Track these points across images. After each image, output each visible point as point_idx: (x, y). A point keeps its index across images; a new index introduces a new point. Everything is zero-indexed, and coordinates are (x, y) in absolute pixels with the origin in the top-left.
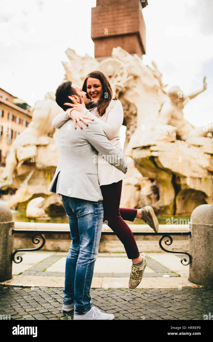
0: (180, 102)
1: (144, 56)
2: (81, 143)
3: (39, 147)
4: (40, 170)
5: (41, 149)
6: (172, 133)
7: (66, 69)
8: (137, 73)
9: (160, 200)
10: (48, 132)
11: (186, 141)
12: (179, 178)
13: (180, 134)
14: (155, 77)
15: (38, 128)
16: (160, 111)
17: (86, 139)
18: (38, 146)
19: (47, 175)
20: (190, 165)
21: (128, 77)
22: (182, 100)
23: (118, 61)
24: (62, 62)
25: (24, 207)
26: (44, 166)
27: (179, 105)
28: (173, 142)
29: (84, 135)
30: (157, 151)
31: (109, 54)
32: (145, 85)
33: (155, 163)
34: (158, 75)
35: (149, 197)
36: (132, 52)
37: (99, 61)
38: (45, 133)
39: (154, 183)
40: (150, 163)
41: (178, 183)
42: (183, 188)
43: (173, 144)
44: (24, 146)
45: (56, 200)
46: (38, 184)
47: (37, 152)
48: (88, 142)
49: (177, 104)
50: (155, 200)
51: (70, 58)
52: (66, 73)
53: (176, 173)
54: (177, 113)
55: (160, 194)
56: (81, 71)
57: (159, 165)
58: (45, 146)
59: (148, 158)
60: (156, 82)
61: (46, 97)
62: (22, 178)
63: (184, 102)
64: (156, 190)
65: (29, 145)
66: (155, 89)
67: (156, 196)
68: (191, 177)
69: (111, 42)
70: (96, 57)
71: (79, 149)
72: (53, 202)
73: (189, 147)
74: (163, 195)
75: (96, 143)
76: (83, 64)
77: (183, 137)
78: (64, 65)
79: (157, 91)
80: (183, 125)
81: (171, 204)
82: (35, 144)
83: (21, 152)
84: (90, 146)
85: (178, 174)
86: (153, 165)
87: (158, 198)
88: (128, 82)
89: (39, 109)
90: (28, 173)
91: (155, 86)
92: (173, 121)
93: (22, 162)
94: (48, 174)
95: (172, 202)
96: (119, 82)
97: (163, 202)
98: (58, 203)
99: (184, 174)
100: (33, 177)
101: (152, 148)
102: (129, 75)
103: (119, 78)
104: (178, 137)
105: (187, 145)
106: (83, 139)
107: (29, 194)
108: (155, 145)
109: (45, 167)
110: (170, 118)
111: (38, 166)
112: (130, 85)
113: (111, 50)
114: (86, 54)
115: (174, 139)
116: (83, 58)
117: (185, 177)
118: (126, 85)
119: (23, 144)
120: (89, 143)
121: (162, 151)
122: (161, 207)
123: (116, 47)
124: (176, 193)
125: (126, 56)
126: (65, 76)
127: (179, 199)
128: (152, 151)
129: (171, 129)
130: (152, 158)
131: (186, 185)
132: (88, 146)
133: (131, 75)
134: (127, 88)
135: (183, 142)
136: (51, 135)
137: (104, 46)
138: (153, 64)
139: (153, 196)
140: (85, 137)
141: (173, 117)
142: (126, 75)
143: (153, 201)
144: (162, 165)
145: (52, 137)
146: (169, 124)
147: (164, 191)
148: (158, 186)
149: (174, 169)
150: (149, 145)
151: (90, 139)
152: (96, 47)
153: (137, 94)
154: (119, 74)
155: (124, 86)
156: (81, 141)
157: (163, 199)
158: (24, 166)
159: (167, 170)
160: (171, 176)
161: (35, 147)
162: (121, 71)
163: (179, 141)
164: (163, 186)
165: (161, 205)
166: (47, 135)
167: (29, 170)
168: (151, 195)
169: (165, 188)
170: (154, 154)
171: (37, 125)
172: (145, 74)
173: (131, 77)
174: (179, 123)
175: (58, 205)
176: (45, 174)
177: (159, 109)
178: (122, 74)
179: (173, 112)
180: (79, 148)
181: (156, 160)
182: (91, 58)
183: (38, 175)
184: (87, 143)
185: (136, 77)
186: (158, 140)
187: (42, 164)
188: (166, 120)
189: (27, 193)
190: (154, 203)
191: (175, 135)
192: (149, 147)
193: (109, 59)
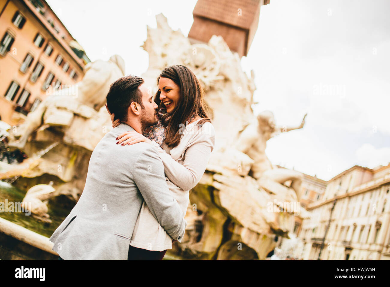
0: (268, 131)
1: (244, 57)
2: (122, 183)
3: (76, 117)
4: (66, 145)
5: (78, 121)
6: (246, 165)
7: (149, 35)
8: (230, 76)
9: (200, 243)
10: (96, 102)
11: (258, 181)
12: (234, 224)
13: (254, 169)
14: (249, 88)
15: (86, 93)
16: (241, 132)
17: (132, 178)
18: (76, 115)
19: (71, 155)
20: (252, 213)
21: (218, 75)
22: (272, 130)
23: (213, 51)
24: (147, 26)
25: (25, 184)
26: (73, 142)
27: (266, 134)
28: (243, 176)
29: (131, 172)
30: (220, 183)
31: (205, 40)
32: (233, 94)
33: (212, 196)
34: (252, 88)
35: (188, 232)
36: (234, 49)
37: (192, 44)
38: (92, 102)
39: (201, 218)
40: (206, 193)
41: (230, 229)
42: (234, 238)
43: (241, 179)
44: (58, 108)
45: (70, 191)
46: (56, 162)
47: (72, 122)
48: (135, 184)
49: (263, 132)
50: (194, 239)
51: (159, 26)
52: (147, 41)
53: (233, 217)
54: (259, 144)
55: (204, 235)
56: (166, 45)
57: (216, 201)
58: (85, 118)
59: (206, 187)
60: (248, 96)
61: (111, 59)
62: (38, 145)
63: (273, 134)
64: (199, 227)
65: (65, 109)
66: (243, 103)
67: (197, 234)
68: (249, 229)
69: (214, 27)
70: (190, 36)
71: (117, 192)
72: (65, 192)
73: (259, 190)
74: (206, 237)
75: (147, 190)
76: (171, 38)
77: (257, 175)
78: (148, 30)
79: (245, 106)
80: (262, 161)
81: (212, 252)
82: (73, 111)
83: (51, 114)
84: (136, 191)
85: (236, 219)
86: (208, 198)
87: (198, 239)
88: (216, 81)
89: (97, 70)
90: (49, 143)
91: (245, 99)
92: (252, 152)
93: (47, 126)
94: (75, 154)
95: (215, 250)
96: (205, 77)
97: (203, 246)
98: (71, 196)
99: (243, 222)
100: (54, 151)
101: (216, 177)
102: (220, 74)
103: (206, 73)
104: (251, 173)
105: (257, 187)
106: (128, 177)
107: (39, 170)
108: (220, 174)
109: (74, 144)
110: (249, 146)
111: (66, 139)
112: (217, 86)
113: (210, 37)
114: (179, 29)
115: (245, 173)
116: (174, 32)
117: (241, 226)
118: (212, 84)
119: (59, 105)
120: (136, 186)
121: (227, 185)
122: (198, 252)
123: (217, 36)
124: (223, 241)
125: (225, 50)
126: (145, 42)
127: (224, 250)
128: (214, 180)
129: (247, 160)
130: (211, 189)
131: (239, 236)
132: (133, 190)
133: (223, 75)
134: (212, 89)
135: (254, 180)
136: (97, 108)
137: (203, 28)
138: (252, 72)
139: (193, 234)
140: (133, 175)
141: (253, 146)
142: (216, 72)
143: (192, 240)
144: (220, 202)
145: (98, 110)
146: (246, 152)
147: (209, 233)
148: (204, 223)
149: (233, 213)
150: (214, 171)
151: (139, 180)
152: (194, 26)
153: (220, 100)
154: (208, 68)
155: (210, 85)
156: (124, 179)
157: (204, 243)
158: (47, 132)
159: (224, 211)
160: (226, 219)
161: (71, 115)
162: (212, 66)
163: (249, 178)
164: (211, 226)
165: (200, 250)
166: (92, 105)
167: (52, 140)
168: (191, 230)
169: (212, 230)
170: (216, 185)
171: (86, 89)
172: (239, 81)
173: (221, 78)
174: (258, 156)
175: (71, 198)
176: (70, 152)
177: (241, 129)
178: (212, 70)
179: (256, 140)
180: (117, 189)
181: (215, 193)
182: (183, 36)
183: (61, 150)
184: (133, 185)
185: (226, 80)
186: (226, 168)
187: (71, 139)
188: (244, 147)
189: (36, 168)
190: (192, 244)
191: (248, 169)
192: (213, 173)
193: (203, 46)
